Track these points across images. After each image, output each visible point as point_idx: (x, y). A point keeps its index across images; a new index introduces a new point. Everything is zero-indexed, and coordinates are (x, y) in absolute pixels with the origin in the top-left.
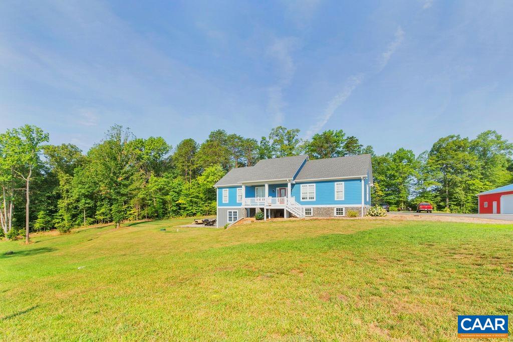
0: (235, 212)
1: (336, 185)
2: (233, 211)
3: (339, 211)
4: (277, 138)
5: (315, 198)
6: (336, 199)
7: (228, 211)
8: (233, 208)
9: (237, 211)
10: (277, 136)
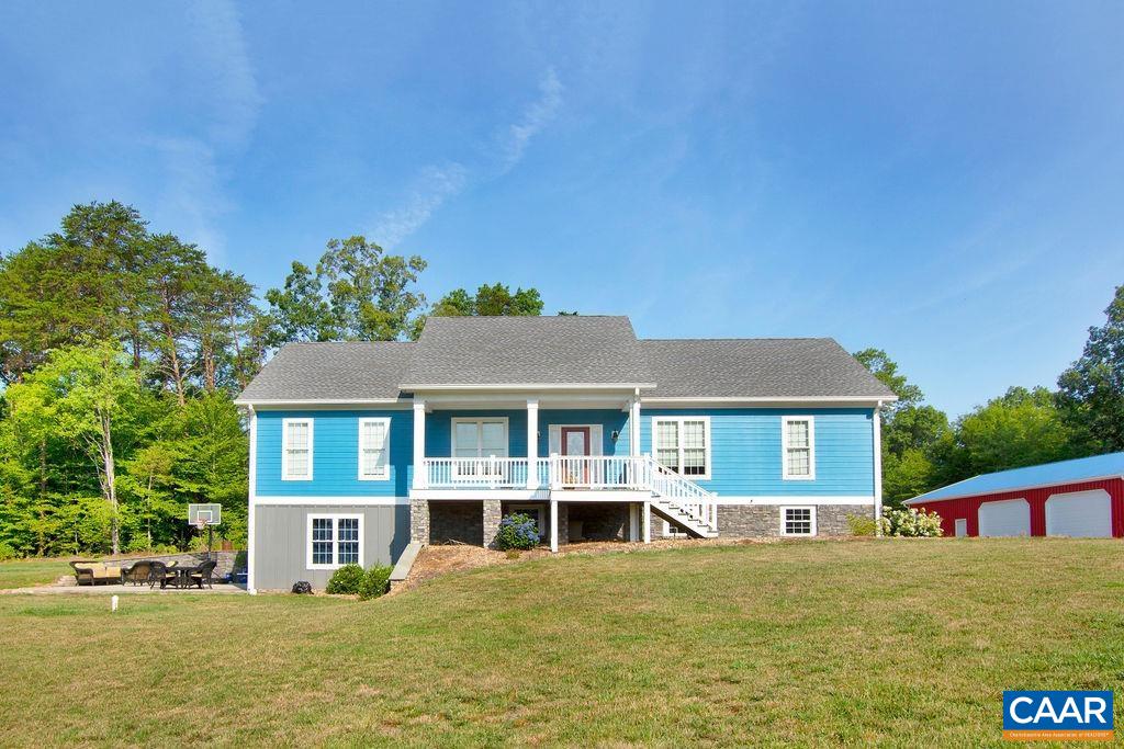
0: (349, 526)
1: (785, 427)
2: (336, 518)
3: (798, 519)
4: (347, 277)
5: (708, 470)
6: (785, 476)
7: (311, 517)
8: (336, 506)
9: (360, 517)
10: (347, 269)
